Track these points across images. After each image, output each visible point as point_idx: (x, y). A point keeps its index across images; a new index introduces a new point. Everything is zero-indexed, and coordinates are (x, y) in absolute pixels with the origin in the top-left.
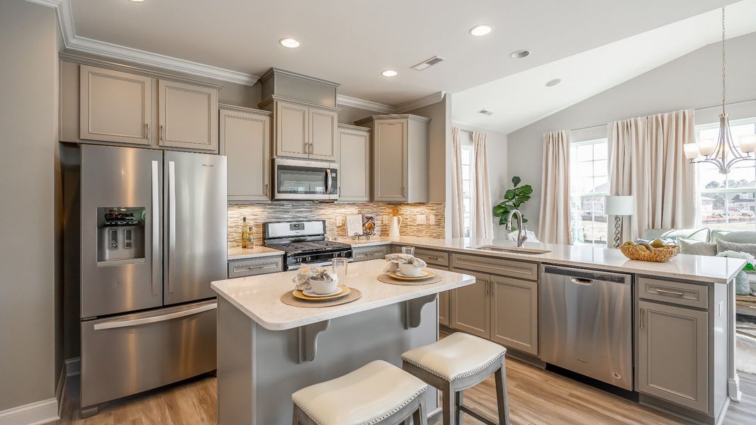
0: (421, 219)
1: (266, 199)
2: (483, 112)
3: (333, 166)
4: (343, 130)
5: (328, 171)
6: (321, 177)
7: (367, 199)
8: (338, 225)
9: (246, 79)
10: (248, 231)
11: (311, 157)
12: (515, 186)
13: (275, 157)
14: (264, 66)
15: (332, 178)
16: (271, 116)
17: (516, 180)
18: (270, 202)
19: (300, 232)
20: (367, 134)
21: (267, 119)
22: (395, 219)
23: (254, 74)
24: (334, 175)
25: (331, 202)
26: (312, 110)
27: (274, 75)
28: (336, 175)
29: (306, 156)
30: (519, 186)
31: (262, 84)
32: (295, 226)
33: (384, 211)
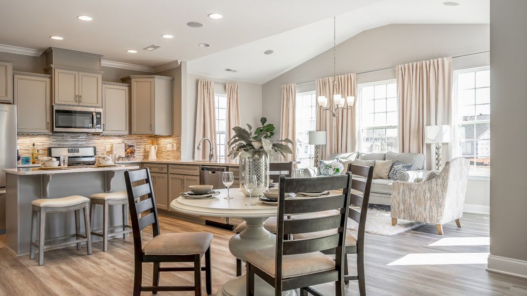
0: (169, 147)
1: (48, 132)
2: (228, 70)
3: (98, 110)
4: (106, 86)
5: (94, 114)
6: (89, 117)
7: (127, 132)
8: (107, 150)
9: (34, 52)
10: (36, 152)
11: (80, 104)
12: (263, 124)
13: (53, 104)
14: (46, 45)
15: (97, 118)
16: (51, 78)
17: (264, 120)
18: (51, 134)
19: (76, 154)
20: (127, 88)
21: (48, 80)
22: (153, 147)
23: (39, 50)
24: (98, 116)
25: (98, 134)
26: (81, 74)
27: (52, 51)
28: (101, 116)
29: (77, 104)
30: (265, 124)
31: (47, 55)
32: (72, 150)
33: (146, 141)
